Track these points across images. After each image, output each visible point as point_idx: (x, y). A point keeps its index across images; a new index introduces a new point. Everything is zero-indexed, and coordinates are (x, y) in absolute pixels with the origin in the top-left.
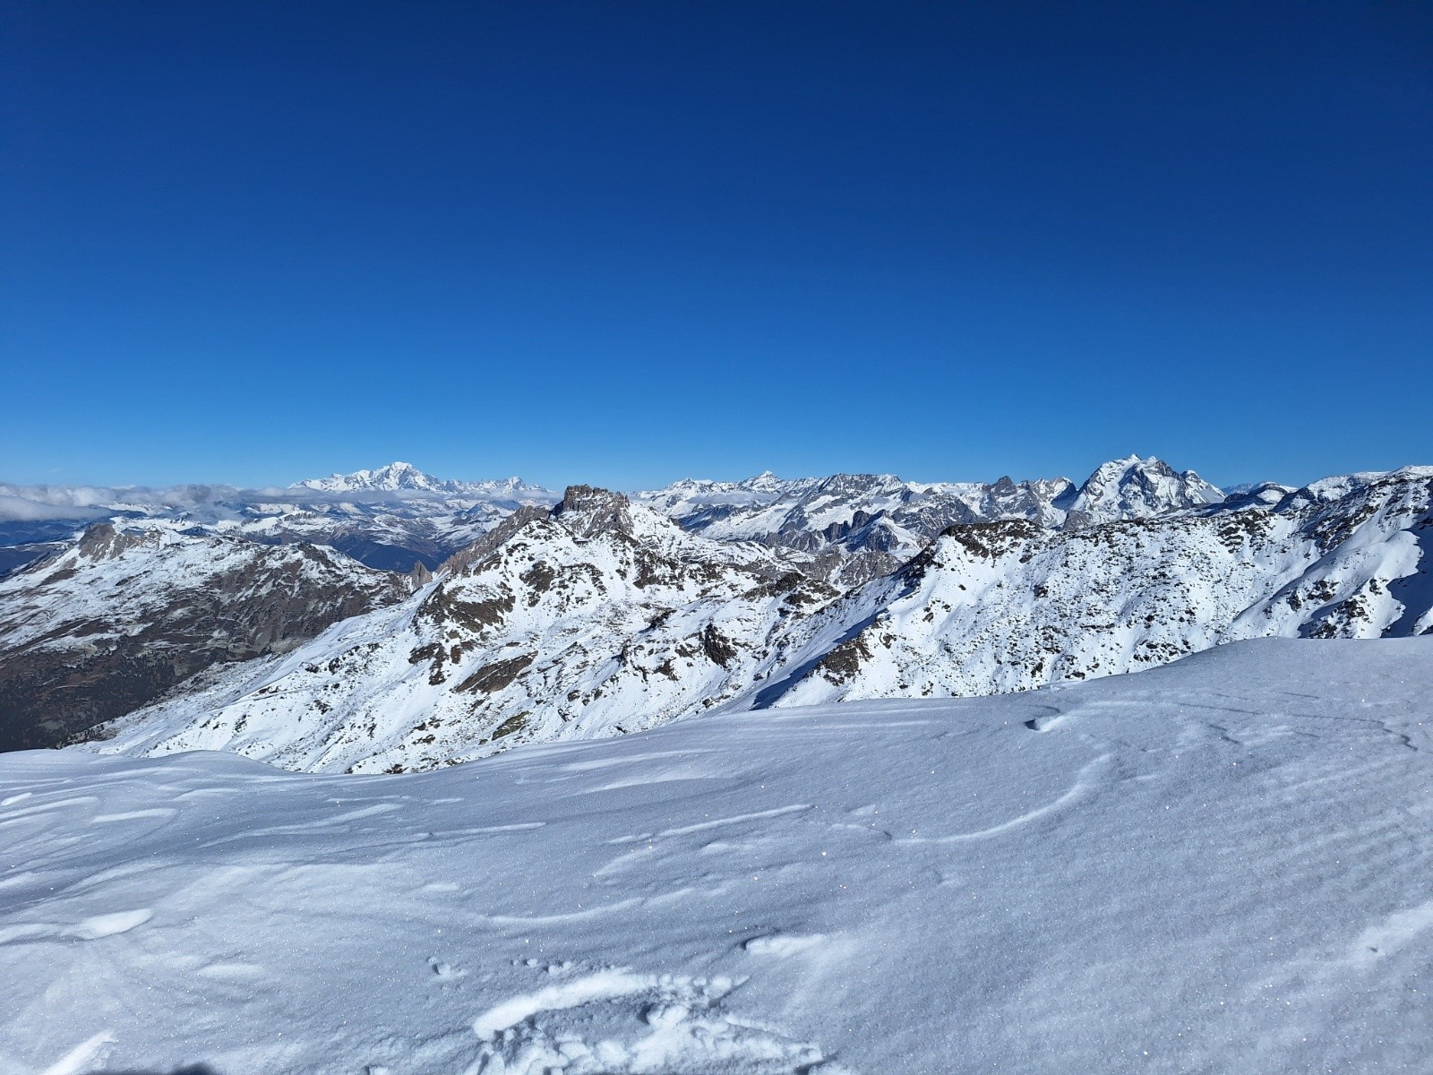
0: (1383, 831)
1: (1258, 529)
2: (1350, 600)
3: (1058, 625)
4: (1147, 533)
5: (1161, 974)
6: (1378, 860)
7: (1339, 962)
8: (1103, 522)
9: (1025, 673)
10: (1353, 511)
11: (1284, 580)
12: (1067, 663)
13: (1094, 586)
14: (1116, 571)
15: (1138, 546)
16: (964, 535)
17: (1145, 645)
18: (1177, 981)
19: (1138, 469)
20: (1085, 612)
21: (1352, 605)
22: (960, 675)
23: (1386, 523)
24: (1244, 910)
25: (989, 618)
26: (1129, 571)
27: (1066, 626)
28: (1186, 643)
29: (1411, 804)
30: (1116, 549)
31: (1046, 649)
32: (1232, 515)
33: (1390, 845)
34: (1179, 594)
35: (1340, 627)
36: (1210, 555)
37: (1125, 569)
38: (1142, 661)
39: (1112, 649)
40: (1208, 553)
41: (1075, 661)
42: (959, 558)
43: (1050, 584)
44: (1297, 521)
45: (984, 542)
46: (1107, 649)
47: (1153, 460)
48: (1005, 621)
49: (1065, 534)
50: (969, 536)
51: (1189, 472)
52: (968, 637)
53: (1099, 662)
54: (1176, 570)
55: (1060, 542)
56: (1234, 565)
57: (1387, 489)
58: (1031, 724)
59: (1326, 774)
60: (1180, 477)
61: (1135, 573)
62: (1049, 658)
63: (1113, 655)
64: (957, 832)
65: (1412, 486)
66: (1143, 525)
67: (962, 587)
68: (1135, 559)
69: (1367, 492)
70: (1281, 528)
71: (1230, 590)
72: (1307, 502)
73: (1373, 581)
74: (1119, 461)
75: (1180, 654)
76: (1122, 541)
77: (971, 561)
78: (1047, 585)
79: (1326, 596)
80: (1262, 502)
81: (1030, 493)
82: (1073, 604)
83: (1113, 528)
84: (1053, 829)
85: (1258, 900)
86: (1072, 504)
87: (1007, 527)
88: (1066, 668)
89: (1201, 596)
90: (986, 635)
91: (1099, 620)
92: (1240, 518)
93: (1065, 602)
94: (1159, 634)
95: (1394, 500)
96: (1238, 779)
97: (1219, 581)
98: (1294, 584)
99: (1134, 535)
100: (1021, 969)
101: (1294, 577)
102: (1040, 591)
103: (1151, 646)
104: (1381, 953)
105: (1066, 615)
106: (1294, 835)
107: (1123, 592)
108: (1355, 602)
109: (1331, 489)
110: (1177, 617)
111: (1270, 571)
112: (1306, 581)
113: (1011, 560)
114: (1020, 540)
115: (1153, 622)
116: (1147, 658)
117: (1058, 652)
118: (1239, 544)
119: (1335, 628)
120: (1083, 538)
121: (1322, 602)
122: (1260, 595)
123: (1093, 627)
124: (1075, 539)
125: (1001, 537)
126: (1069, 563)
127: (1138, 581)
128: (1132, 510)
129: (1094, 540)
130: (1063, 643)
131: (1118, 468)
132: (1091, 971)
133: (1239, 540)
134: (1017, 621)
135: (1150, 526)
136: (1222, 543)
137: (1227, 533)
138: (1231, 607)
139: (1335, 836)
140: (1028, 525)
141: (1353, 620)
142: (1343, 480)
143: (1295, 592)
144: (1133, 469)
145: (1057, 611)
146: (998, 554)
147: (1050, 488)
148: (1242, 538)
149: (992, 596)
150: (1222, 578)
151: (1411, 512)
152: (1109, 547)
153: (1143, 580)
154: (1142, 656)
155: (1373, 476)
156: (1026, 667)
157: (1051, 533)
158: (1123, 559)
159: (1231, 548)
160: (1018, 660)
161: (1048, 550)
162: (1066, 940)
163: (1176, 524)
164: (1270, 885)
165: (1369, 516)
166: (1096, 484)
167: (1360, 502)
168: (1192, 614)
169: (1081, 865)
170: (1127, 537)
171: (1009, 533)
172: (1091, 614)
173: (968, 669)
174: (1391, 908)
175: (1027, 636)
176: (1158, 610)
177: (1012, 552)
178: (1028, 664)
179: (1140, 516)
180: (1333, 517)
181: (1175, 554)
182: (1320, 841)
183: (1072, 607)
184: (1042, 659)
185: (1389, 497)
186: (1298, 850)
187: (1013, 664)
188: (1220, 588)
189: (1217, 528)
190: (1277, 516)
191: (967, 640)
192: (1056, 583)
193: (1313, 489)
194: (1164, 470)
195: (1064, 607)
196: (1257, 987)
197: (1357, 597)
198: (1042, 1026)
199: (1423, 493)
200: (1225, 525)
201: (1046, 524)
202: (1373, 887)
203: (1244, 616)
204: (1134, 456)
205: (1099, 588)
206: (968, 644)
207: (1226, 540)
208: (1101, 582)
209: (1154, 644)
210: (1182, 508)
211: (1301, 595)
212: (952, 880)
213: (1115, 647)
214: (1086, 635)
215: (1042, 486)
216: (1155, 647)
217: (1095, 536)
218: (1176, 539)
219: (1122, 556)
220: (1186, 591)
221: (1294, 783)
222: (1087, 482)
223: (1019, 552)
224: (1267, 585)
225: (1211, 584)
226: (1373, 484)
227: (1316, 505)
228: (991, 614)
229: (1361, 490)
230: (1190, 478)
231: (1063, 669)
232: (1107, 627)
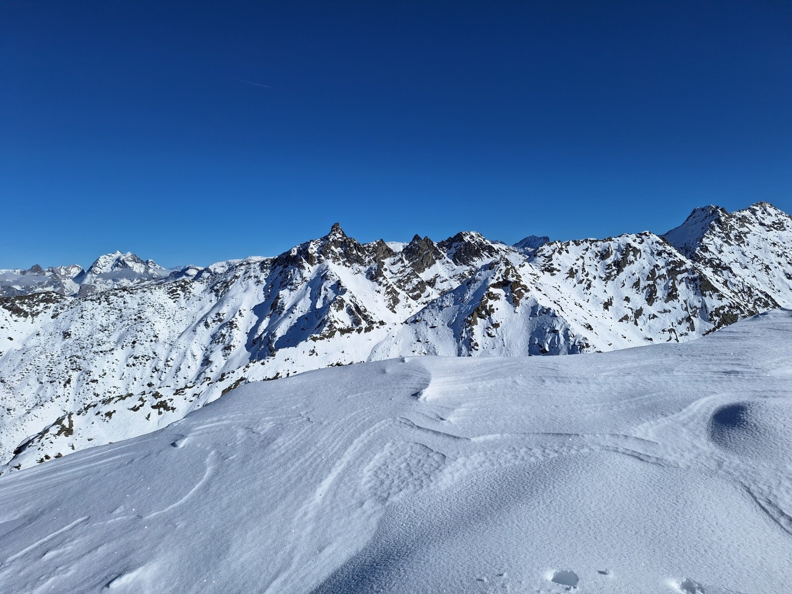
0: (312, 455)
1: (187, 289)
2: (231, 321)
3: (79, 354)
4: (129, 295)
5: (269, 527)
6: (314, 465)
7: (314, 502)
8: (103, 291)
9: (59, 386)
10: (229, 278)
11: (201, 315)
12: (87, 376)
13: (100, 328)
14: (113, 318)
15: (124, 303)
16: (9, 304)
17: (132, 357)
18: (274, 527)
19: (121, 259)
20: (95, 344)
21: (232, 323)
22: (12, 396)
23: (243, 283)
24: (284, 497)
25: (32, 356)
26: (121, 317)
27: (84, 354)
28: (155, 353)
29: (316, 443)
30: (112, 306)
31: (72, 369)
32: (174, 282)
33: (315, 459)
34: (149, 327)
35: (227, 334)
36: (164, 305)
37: (118, 317)
38: (131, 367)
39: (113, 363)
40: (163, 304)
41: (91, 374)
42: (6, 320)
43: (72, 330)
44: (205, 284)
45: (25, 307)
46: (110, 363)
47: (129, 254)
48: (43, 356)
49: (80, 299)
50: (13, 305)
51: (150, 260)
52: (17, 371)
53: (106, 372)
54: (146, 314)
55: (77, 304)
56: (177, 309)
57: (243, 267)
58: (174, 445)
59: (290, 439)
60: (145, 263)
61: (124, 318)
62: (75, 375)
63: (114, 366)
64: (169, 504)
65: (252, 266)
66: (127, 290)
67: (11, 339)
68: (123, 310)
69: (235, 269)
70: (198, 288)
71: (176, 322)
72: (209, 274)
73: (240, 311)
74: (109, 255)
75: (152, 360)
76: (115, 300)
77: (16, 321)
78: (70, 330)
79: (220, 320)
80: (188, 275)
81: (55, 275)
82: (88, 340)
83: (109, 293)
84: (208, 490)
85: (287, 491)
86: (82, 280)
87: (40, 297)
88: (86, 378)
89: (161, 327)
90: (30, 367)
91: (104, 348)
92: (178, 284)
93: (83, 340)
94: (139, 350)
95: (246, 273)
96: (265, 448)
97: (170, 318)
98: (206, 316)
99: (122, 297)
100: (225, 545)
101: (206, 312)
102: (66, 335)
103: (136, 358)
104: (322, 496)
105: (84, 347)
106: (289, 465)
107: (117, 330)
108: (233, 321)
109: (219, 267)
110: (149, 340)
111: (195, 310)
112: (211, 313)
113: (45, 318)
114: (51, 304)
115: (136, 344)
116: (134, 365)
117: (80, 370)
118: (178, 298)
119: (225, 335)
120: (92, 300)
121: (219, 323)
122: (190, 323)
123: (101, 352)
124: (87, 301)
125: (36, 303)
126: (84, 316)
127: (126, 323)
128: (120, 283)
129: (98, 301)
130: (83, 364)
131: (109, 259)
132: (248, 535)
133: (178, 296)
134: (52, 355)
135: (131, 291)
136: (170, 298)
137: (172, 292)
138: (176, 331)
139: (300, 461)
140: (55, 295)
141: (233, 330)
142: (224, 263)
143: (206, 320)
144: (118, 260)
145: (78, 346)
146: (35, 314)
147: (68, 271)
148: (180, 295)
149: (34, 342)
150: (171, 316)
151: (253, 278)
152: (108, 304)
153: (129, 322)
154: (131, 364)
155: (237, 261)
156: (60, 383)
157: (71, 299)
158: (117, 311)
159: (174, 300)
160: (54, 379)
161: (69, 309)
162: (235, 529)
163: (145, 289)
164: (288, 485)
165: (236, 280)
166: (97, 268)
167: (232, 274)
168: (157, 337)
169: (225, 500)
170: (118, 298)
171: (42, 301)
172: (99, 345)
173: (18, 391)
174: (321, 481)
175: (59, 363)
176: (138, 337)
177: (45, 313)
178: (61, 381)
179: (124, 286)
180: (221, 281)
181: (146, 306)
182: (297, 464)
183: (87, 342)
184: (70, 376)
185: (244, 271)
186: (292, 470)
187: (51, 382)
188: (170, 321)
189: (167, 290)
190: (196, 282)
191: (17, 372)
192: (76, 329)
193: (211, 268)
194: (136, 260)
195: (83, 342)
196: (296, 519)
197: (234, 319)
198: (242, 560)
199: (257, 269)
200: (170, 288)
201: (66, 294)
202: (315, 475)
203: (183, 335)
204: (118, 252)
205: (104, 329)
206: (17, 375)
207: (172, 296)
208: (104, 325)
209: (137, 356)
210: (147, 280)
211: (209, 321)
212: (181, 525)
213: (115, 361)
214: (97, 357)
215: (62, 270)
216: (138, 358)
217: (99, 299)
218: (145, 297)
219: (116, 309)
220: (153, 325)
221: (283, 445)
222: (91, 267)
223: (50, 312)
224: (193, 317)
225: (166, 320)
226: (237, 265)
227: (213, 276)
228: (33, 353)
229: (232, 268)
230: (150, 263)
231: (84, 379)
232: (110, 351)
